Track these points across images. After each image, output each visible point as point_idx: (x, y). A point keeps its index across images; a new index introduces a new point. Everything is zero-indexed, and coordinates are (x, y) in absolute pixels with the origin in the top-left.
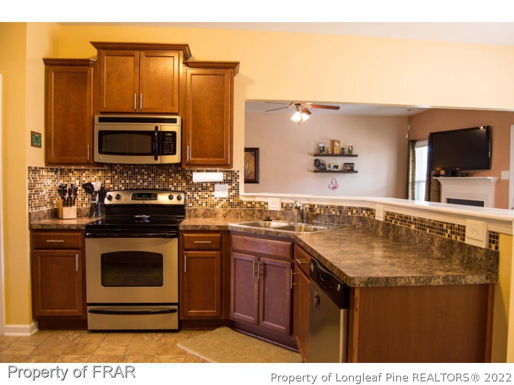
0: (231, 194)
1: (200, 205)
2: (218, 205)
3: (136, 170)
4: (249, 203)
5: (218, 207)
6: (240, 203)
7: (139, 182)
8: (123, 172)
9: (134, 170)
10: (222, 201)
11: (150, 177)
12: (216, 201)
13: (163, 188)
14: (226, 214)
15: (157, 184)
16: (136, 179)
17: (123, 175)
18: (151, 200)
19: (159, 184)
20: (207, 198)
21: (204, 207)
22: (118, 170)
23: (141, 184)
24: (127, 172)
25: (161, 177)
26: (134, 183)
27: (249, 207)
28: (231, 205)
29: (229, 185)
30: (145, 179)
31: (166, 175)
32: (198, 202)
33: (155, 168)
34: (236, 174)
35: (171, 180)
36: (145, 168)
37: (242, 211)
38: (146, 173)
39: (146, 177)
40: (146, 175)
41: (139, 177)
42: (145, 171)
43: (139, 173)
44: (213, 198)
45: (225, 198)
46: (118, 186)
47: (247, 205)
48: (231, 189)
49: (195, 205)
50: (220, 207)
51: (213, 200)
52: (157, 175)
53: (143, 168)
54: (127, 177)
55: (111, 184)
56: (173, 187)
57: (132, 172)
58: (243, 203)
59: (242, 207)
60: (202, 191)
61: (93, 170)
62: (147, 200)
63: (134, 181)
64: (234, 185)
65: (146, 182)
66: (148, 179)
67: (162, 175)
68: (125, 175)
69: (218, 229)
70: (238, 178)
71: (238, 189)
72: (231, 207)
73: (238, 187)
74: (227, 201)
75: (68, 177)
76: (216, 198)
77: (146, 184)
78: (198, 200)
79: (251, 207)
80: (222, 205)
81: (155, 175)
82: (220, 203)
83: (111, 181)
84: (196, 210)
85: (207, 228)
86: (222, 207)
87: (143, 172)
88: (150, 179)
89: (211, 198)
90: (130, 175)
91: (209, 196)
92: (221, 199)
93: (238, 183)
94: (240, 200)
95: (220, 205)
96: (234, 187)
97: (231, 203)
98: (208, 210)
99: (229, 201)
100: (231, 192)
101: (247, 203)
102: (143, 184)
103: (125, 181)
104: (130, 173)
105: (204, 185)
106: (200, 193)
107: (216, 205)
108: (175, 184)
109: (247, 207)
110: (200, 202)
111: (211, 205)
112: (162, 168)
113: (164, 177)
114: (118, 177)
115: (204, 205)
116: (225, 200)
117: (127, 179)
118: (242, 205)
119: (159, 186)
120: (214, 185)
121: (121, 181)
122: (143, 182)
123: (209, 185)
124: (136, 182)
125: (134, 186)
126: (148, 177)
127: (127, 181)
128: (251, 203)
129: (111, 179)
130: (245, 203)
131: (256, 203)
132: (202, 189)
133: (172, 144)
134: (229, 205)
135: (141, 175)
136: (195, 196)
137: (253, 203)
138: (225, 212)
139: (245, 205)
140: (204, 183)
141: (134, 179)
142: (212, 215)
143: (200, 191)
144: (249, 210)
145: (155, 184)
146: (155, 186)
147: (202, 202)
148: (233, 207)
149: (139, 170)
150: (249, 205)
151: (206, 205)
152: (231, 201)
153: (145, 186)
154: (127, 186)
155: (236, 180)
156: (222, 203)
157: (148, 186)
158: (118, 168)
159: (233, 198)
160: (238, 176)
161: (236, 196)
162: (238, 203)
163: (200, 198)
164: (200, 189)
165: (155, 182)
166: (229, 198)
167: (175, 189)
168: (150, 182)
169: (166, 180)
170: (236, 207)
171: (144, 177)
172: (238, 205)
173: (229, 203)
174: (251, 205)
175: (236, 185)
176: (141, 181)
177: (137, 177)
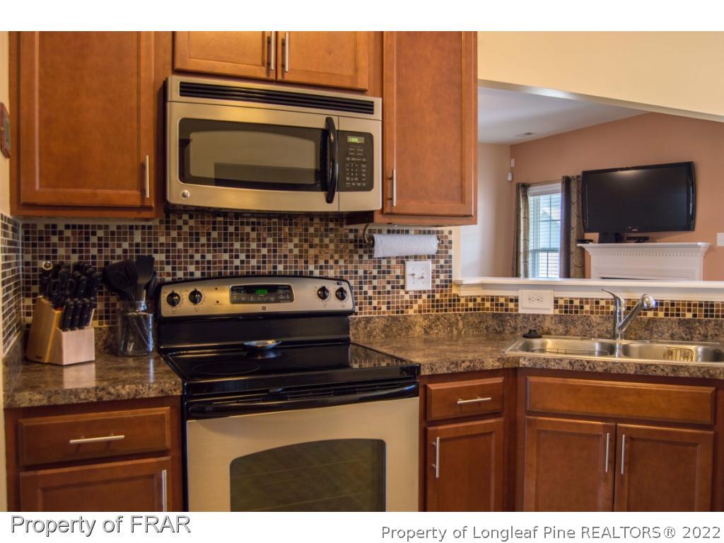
0: (438, 282)
1: (375, 308)
2: (412, 307)
3: (231, 229)
4: (471, 301)
5: (411, 312)
6: (454, 300)
7: (237, 257)
8: (197, 234)
9: (226, 229)
10: (420, 297)
11: (264, 246)
12: (407, 297)
13: (296, 272)
14: (430, 327)
15: (280, 262)
16: (231, 251)
17: (198, 240)
18: (277, 301)
19: (286, 262)
20: (389, 292)
21: (384, 313)
22: (186, 229)
23: (242, 262)
24: (209, 234)
25: (291, 246)
26: (226, 262)
27: (471, 309)
28: (436, 305)
29: (433, 262)
30: (253, 250)
31: (300, 240)
32: (370, 303)
33: (275, 223)
34: (446, 237)
35: (312, 252)
36: (253, 223)
37: (459, 318)
38: (254, 235)
39: (254, 246)
40: (253, 240)
41: (237, 245)
42: (253, 230)
43: (237, 235)
44: (402, 292)
45: (425, 292)
46: (186, 269)
47: (467, 305)
48: (438, 272)
49: (366, 308)
50: (415, 312)
51: (402, 297)
52: (280, 240)
53: (248, 224)
54: (209, 245)
55: (168, 263)
56: (316, 268)
57: (219, 234)
58: (459, 300)
59: (458, 310)
60: (379, 278)
62: (268, 302)
63: (226, 256)
64: (442, 262)
65: (253, 257)
66: (259, 251)
67: (291, 241)
68: (203, 240)
69: (501, 367)
70: (451, 248)
71: (451, 272)
72: (437, 311)
73: (450, 267)
74: (429, 297)
75: (48, 245)
76: (407, 293)
77: (254, 262)
78: (370, 298)
79: (475, 309)
80: (420, 306)
81: (274, 240)
82: (416, 302)
83: (167, 257)
84: (368, 320)
85: (478, 367)
86: (420, 312)
87: (248, 234)
88: (264, 251)
89: (398, 293)
90: (214, 239)
91: (393, 287)
92: (418, 295)
93: (450, 257)
94: (454, 295)
95: (416, 307)
96: (442, 267)
97: (438, 301)
98: (394, 319)
99: (433, 296)
100: (438, 277)
101: (466, 300)
102: (248, 262)
103: (203, 257)
104: (215, 234)
105: (384, 262)
106: (375, 282)
107: (407, 307)
108: (322, 263)
109: (467, 310)
110: (375, 303)
111: (398, 307)
112: (291, 224)
113: (296, 246)
114: (185, 245)
115: (384, 308)
116: (425, 296)
117: (209, 252)
118: (458, 305)
119: (285, 268)
120: (403, 262)
121: (192, 257)
122: (248, 257)
123: (393, 262)
124: (231, 257)
125: (226, 268)
126: (258, 246)
127: (209, 257)
128: (475, 300)
129: (168, 251)
130: (463, 301)
131: (483, 300)
132: (379, 272)
133: (364, 163)
134: (433, 306)
135: (242, 240)
136: (365, 288)
137: (479, 300)
138: (426, 323)
139: (463, 305)
140: (384, 258)
141: (225, 251)
142: (401, 330)
143: (375, 277)
144: (472, 314)
145: (275, 262)
146: (275, 267)
147: (379, 303)
148: (442, 311)
149: (237, 229)
150: (471, 305)
151: (388, 308)
152: (438, 296)
153: (253, 267)
154: (209, 268)
155: (447, 252)
156: (420, 302)
157: (259, 268)
158: (186, 223)
159: (442, 291)
160: (450, 242)
161: (446, 286)
162: (450, 300)
163: (374, 293)
164: (375, 272)
165: (275, 257)
166: (433, 291)
167: (321, 273)
168: (264, 256)
169: (301, 251)
170: (446, 310)
171: (248, 245)
172: (450, 306)
173: (433, 301)
174: (474, 305)
175: (446, 262)
176: (243, 256)
177: (232, 245)
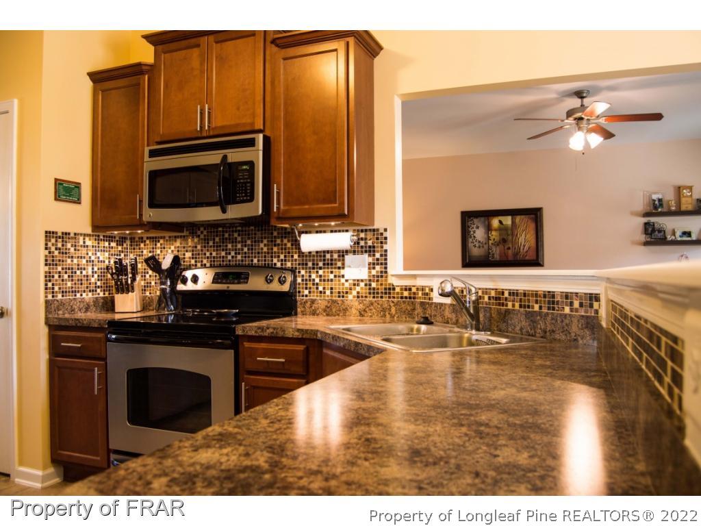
0: (374, 272)
1: (321, 292)
2: (351, 293)
3: (227, 235)
4: (406, 290)
5: (350, 297)
6: (390, 289)
7: (230, 254)
8: (208, 239)
9: (223, 235)
10: (358, 285)
11: (245, 246)
12: (347, 285)
13: (265, 264)
14: (365, 311)
15: (255, 257)
16: (226, 250)
17: (208, 243)
18: (239, 283)
19: (259, 257)
20: (332, 280)
21: (328, 296)
22: (202, 236)
23: (233, 257)
24: (214, 239)
25: (262, 245)
26: (223, 257)
27: (406, 298)
28: (373, 292)
29: (369, 256)
30: (239, 249)
31: (268, 241)
32: (317, 288)
33: (252, 230)
34: (382, 234)
35: (275, 249)
36: (239, 231)
37: (392, 304)
38: (239, 239)
39: (239, 246)
40: (239, 242)
41: (230, 246)
42: (239, 235)
43: (230, 239)
44: (343, 280)
45: (362, 281)
46: (202, 261)
47: (402, 293)
48: (374, 264)
49: (314, 292)
50: (354, 297)
51: (343, 284)
52: (255, 242)
53: (236, 231)
54: (214, 246)
55: (193, 258)
56: (278, 261)
57: (220, 239)
58: (394, 289)
59: (394, 297)
60: (324, 268)
61: (170, 237)
62: (233, 283)
63: (223, 254)
64: (378, 255)
65: (239, 254)
66: (242, 250)
67: (262, 242)
68: (211, 243)
69: (300, 337)
70: (386, 243)
71: (386, 264)
72: (374, 297)
73: (386, 259)
74: (366, 285)
75: (139, 249)
76: (347, 281)
77: (239, 257)
78: (317, 284)
79: (410, 298)
80: (358, 293)
81: (252, 242)
82: (355, 289)
83: (193, 255)
84: (313, 301)
86: (358, 297)
87: (236, 238)
88: (246, 249)
89: (339, 281)
90: (217, 243)
91: (335, 276)
92: (356, 283)
93: (386, 251)
94: (390, 284)
95: (354, 293)
96: (378, 259)
97: (374, 289)
98: (334, 302)
99: (370, 285)
100: (374, 268)
101: (401, 289)
102: (236, 257)
103: (211, 254)
104: (217, 239)
105: (328, 256)
106: (321, 272)
107: (347, 293)
108: (282, 257)
109: (402, 298)
110: (321, 288)
111: (339, 293)
112: (262, 230)
113: (265, 245)
114: (202, 247)
115: (328, 292)
116: (362, 284)
117: (214, 251)
118: (394, 293)
119: (258, 261)
120: (343, 256)
121: (205, 254)
122: (236, 253)
123: (335, 256)
124: (226, 254)
125: (223, 261)
126: (242, 246)
127: (214, 254)
128: (410, 289)
129: (193, 251)
130: (398, 290)
131: (417, 289)
132: (324, 264)
133: (248, 183)
134: (370, 293)
135: (233, 242)
136: (314, 276)
137: (414, 290)
138: (361, 306)
139: (398, 293)
140: (328, 252)
141: (223, 250)
142: (340, 311)
143: (321, 268)
144: (404, 302)
145: (252, 257)
146: (252, 261)
147: (324, 288)
148: (377, 297)
149: (229, 235)
150: (406, 294)
151: (332, 293)
152: (374, 285)
153: (239, 260)
154: (214, 261)
155: (382, 247)
156: (358, 289)
157: (242, 261)
158: (202, 233)
159: (378, 281)
160: (386, 238)
161: (382, 277)
162: (385, 289)
163: (320, 280)
164: (321, 264)
165: (252, 253)
166: (370, 280)
167: (282, 264)
168: (245, 253)
169: (268, 249)
170: (382, 297)
171: (236, 246)
172: (386, 293)
173: (370, 289)
174: (410, 294)
175: (381, 255)
176: (233, 253)
177: (227, 246)
